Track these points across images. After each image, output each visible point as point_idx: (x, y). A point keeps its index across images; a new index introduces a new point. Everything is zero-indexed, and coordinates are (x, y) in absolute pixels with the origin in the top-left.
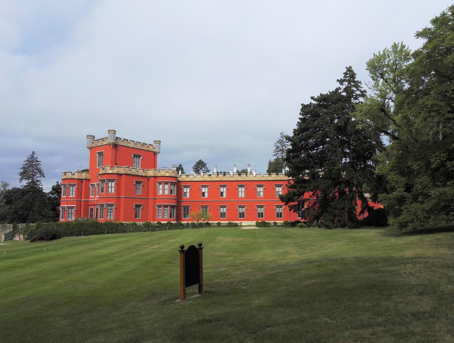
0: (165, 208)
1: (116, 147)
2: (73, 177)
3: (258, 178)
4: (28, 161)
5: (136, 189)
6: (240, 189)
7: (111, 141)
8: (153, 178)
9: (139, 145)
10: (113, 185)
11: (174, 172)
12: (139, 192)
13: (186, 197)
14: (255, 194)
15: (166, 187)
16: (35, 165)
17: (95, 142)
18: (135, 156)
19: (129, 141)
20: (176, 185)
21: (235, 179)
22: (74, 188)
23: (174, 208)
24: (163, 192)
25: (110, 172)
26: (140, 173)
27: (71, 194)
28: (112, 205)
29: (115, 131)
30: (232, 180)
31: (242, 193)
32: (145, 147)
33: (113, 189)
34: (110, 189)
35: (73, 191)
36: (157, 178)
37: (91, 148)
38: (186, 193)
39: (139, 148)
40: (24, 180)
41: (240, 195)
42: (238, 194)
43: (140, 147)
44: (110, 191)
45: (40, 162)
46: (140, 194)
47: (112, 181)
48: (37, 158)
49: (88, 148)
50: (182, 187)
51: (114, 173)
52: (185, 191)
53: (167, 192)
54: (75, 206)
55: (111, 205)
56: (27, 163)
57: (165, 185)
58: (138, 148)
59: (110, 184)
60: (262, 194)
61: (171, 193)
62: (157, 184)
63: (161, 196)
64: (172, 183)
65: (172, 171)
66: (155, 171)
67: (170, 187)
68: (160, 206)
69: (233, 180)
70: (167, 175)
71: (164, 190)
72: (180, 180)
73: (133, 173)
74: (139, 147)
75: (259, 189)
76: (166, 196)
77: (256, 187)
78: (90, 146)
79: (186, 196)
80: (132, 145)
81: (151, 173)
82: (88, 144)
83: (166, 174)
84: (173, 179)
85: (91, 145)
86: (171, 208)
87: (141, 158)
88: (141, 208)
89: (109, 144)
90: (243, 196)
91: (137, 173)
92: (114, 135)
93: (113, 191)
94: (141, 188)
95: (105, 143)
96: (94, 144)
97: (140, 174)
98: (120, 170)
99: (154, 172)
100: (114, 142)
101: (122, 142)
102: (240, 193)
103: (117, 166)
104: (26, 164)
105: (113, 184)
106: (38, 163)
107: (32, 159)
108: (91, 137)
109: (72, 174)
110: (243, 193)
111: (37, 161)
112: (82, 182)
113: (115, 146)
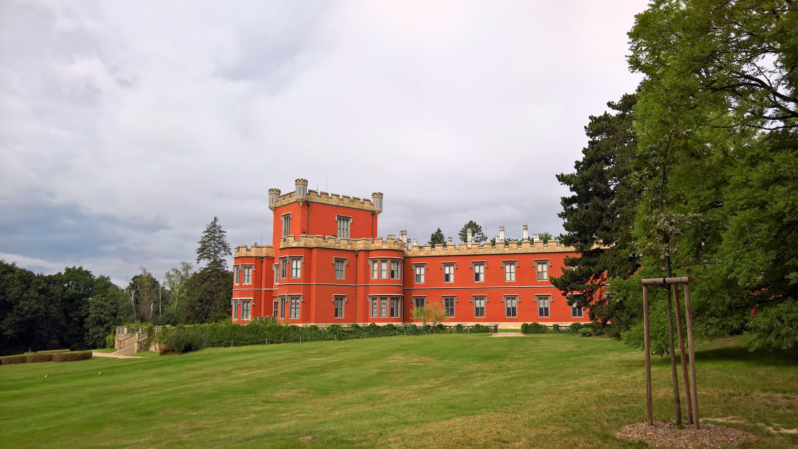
0: (383, 301)
1: (308, 206)
2: (249, 254)
3: (540, 248)
4: (207, 232)
5: (337, 272)
6: (508, 267)
7: (299, 197)
8: (363, 252)
9: (346, 201)
10: (299, 266)
11: (396, 242)
12: (341, 275)
13: (419, 283)
14: (534, 275)
15: (384, 266)
16: (218, 237)
17: (280, 199)
18: (340, 218)
19: (330, 195)
20: (400, 263)
21: (498, 251)
22: (251, 271)
23: (397, 299)
24: (380, 274)
25: (294, 245)
26: (342, 245)
27: (246, 281)
28: (297, 297)
29: (306, 181)
30: (493, 253)
31: (510, 273)
32: (357, 204)
33: (299, 271)
34: (294, 271)
35: (248, 276)
36: (370, 252)
37: (275, 209)
38: (419, 276)
39: (347, 206)
40: (202, 260)
41: (508, 279)
42: (504, 277)
43: (349, 204)
44: (294, 275)
45: (225, 232)
46: (343, 278)
47: (298, 259)
48: (220, 227)
49: (271, 208)
50: (413, 265)
51: (300, 246)
52: (418, 273)
53: (385, 275)
54: (252, 298)
55: (295, 297)
56: (207, 234)
57: (382, 264)
58: (344, 206)
59: (294, 262)
60: (545, 276)
61: (393, 276)
62: (370, 263)
63: (375, 281)
64: (393, 261)
65: (393, 241)
66: (367, 241)
67: (390, 267)
68: (374, 298)
69: (496, 253)
70: (385, 247)
71: (381, 272)
72: (410, 256)
73: (330, 246)
74: (346, 203)
75: (540, 267)
76: (384, 281)
77: (535, 264)
78: (273, 206)
79: (420, 280)
80: (334, 202)
81: (360, 245)
82: (271, 203)
83: (382, 245)
84: (396, 253)
85: (275, 204)
86: (392, 301)
87: (351, 221)
88: (345, 300)
89: (297, 202)
90: (513, 279)
91: (337, 246)
92: (305, 187)
93: (299, 275)
94: (344, 269)
95: (293, 200)
96: (279, 202)
97: (342, 248)
98: (310, 241)
99: (364, 243)
100: (305, 197)
101: (319, 198)
102: (508, 275)
103: (304, 235)
104: (206, 236)
105: (299, 263)
106: (222, 233)
107: (213, 228)
108: (274, 192)
109: (247, 249)
110: (513, 275)
111: (221, 232)
112: (262, 262)
113: (307, 204)
